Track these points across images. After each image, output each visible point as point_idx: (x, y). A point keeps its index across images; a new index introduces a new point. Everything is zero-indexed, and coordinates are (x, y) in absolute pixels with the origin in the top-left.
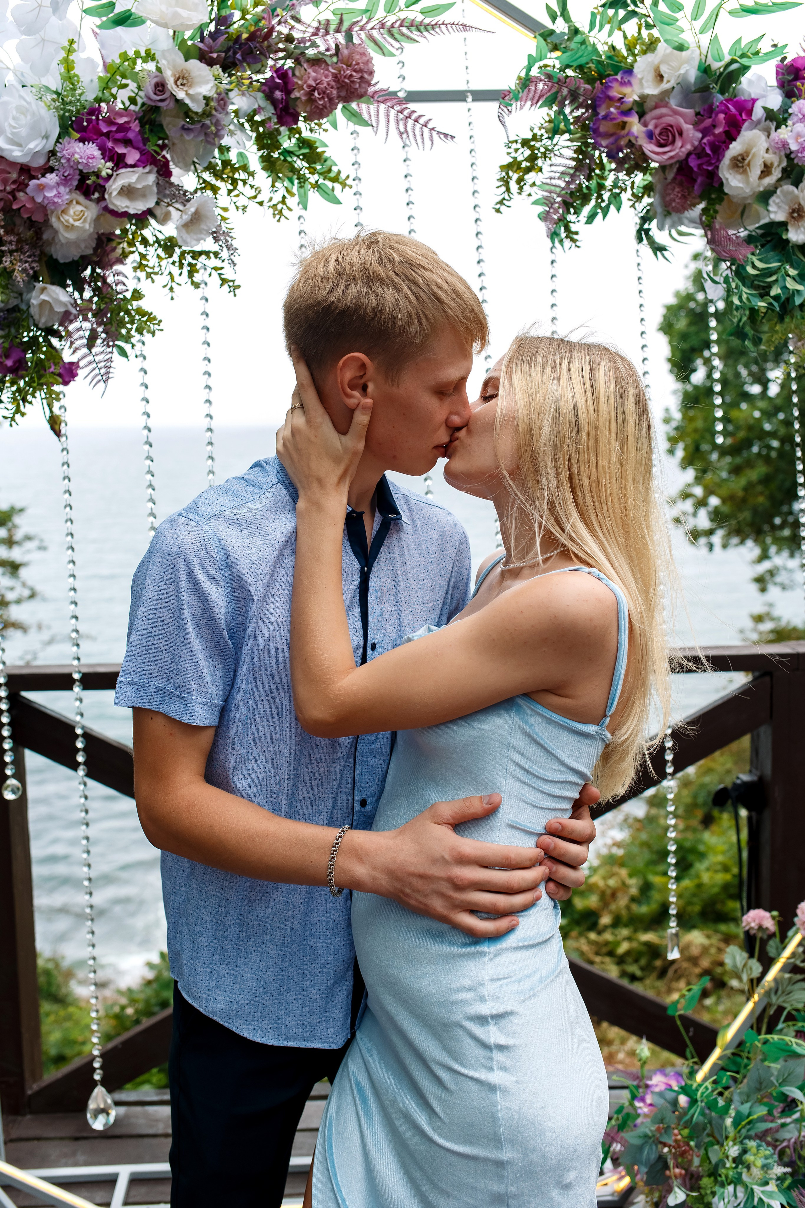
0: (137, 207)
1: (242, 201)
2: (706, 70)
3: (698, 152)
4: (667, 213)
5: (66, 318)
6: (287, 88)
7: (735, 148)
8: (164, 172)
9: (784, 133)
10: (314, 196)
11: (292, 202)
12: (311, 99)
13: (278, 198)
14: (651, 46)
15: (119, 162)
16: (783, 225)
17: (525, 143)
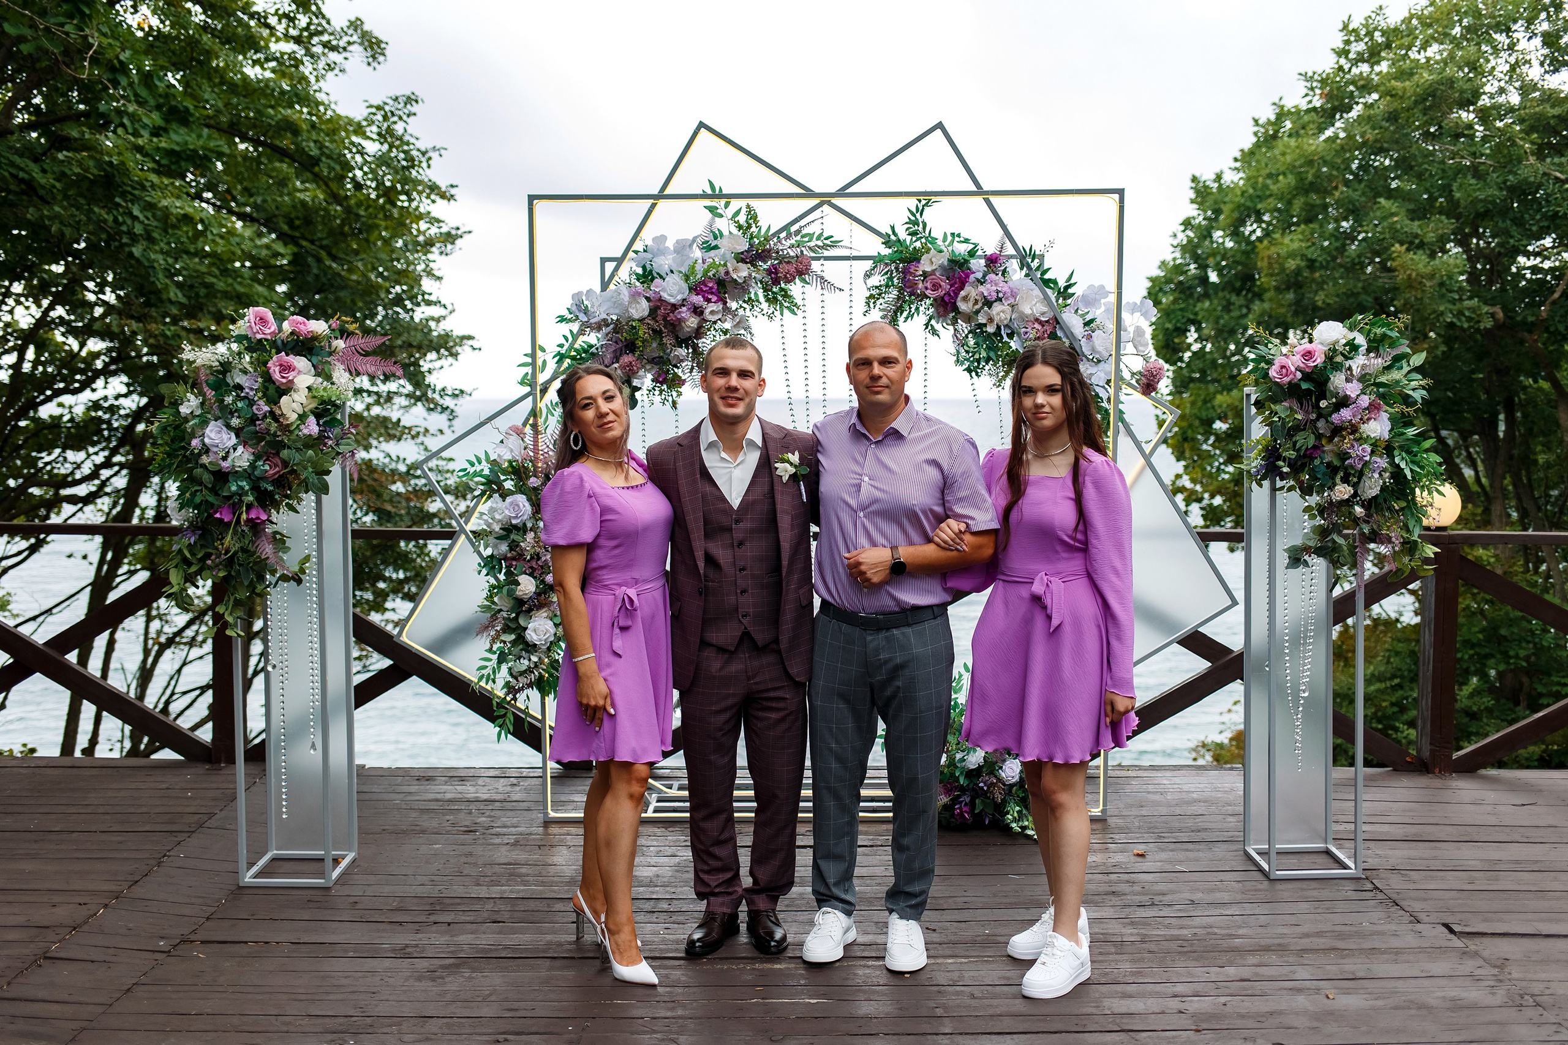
0: (714, 318)
1: (755, 313)
2: (951, 261)
3: (948, 294)
4: (939, 316)
5: (682, 361)
6: (776, 273)
7: (963, 293)
8: (725, 303)
9: (981, 288)
10: (786, 311)
11: (777, 313)
12: (786, 277)
13: (770, 312)
14: (928, 250)
15: (709, 301)
16: (985, 325)
17: (877, 287)
